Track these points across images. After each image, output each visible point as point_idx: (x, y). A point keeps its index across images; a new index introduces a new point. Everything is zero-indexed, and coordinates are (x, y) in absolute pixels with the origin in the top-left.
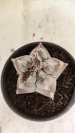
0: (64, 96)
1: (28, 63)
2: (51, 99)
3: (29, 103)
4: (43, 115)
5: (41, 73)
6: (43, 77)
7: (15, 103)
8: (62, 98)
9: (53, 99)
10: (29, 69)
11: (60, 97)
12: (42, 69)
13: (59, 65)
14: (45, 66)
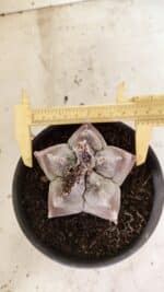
0: (135, 216)
1: (68, 159)
2: (113, 223)
3: (70, 235)
4: (98, 254)
5: (94, 177)
6: (98, 184)
7: (43, 236)
8: (132, 220)
9: (116, 223)
10: (71, 170)
11: (128, 218)
12: (95, 170)
13: (124, 160)
14: (100, 163)
